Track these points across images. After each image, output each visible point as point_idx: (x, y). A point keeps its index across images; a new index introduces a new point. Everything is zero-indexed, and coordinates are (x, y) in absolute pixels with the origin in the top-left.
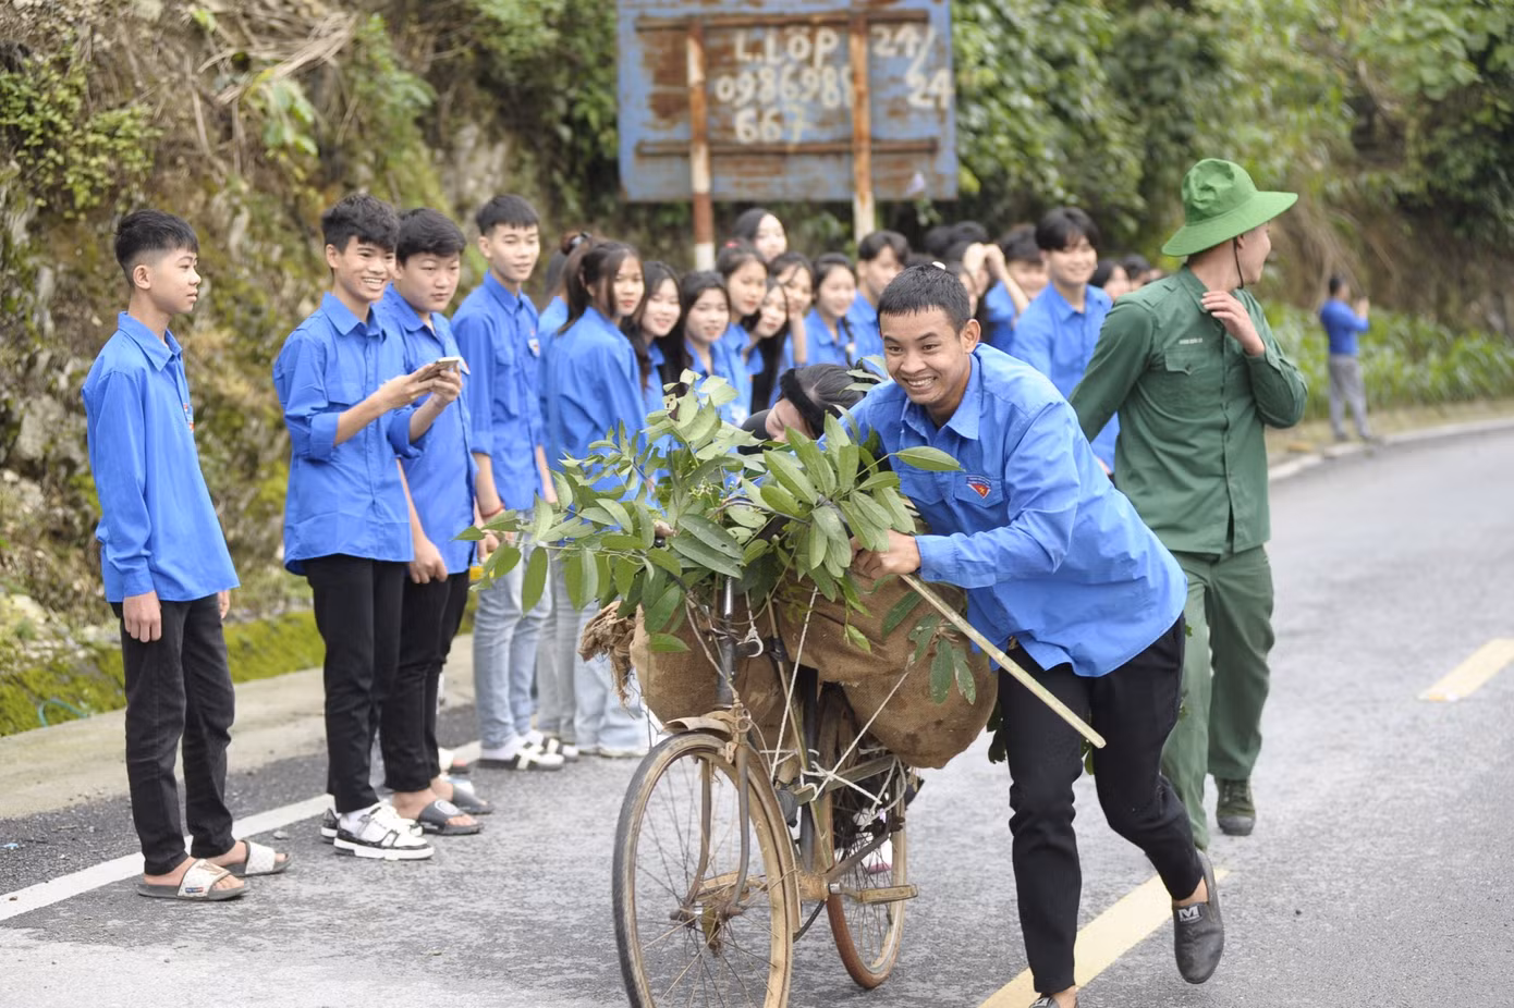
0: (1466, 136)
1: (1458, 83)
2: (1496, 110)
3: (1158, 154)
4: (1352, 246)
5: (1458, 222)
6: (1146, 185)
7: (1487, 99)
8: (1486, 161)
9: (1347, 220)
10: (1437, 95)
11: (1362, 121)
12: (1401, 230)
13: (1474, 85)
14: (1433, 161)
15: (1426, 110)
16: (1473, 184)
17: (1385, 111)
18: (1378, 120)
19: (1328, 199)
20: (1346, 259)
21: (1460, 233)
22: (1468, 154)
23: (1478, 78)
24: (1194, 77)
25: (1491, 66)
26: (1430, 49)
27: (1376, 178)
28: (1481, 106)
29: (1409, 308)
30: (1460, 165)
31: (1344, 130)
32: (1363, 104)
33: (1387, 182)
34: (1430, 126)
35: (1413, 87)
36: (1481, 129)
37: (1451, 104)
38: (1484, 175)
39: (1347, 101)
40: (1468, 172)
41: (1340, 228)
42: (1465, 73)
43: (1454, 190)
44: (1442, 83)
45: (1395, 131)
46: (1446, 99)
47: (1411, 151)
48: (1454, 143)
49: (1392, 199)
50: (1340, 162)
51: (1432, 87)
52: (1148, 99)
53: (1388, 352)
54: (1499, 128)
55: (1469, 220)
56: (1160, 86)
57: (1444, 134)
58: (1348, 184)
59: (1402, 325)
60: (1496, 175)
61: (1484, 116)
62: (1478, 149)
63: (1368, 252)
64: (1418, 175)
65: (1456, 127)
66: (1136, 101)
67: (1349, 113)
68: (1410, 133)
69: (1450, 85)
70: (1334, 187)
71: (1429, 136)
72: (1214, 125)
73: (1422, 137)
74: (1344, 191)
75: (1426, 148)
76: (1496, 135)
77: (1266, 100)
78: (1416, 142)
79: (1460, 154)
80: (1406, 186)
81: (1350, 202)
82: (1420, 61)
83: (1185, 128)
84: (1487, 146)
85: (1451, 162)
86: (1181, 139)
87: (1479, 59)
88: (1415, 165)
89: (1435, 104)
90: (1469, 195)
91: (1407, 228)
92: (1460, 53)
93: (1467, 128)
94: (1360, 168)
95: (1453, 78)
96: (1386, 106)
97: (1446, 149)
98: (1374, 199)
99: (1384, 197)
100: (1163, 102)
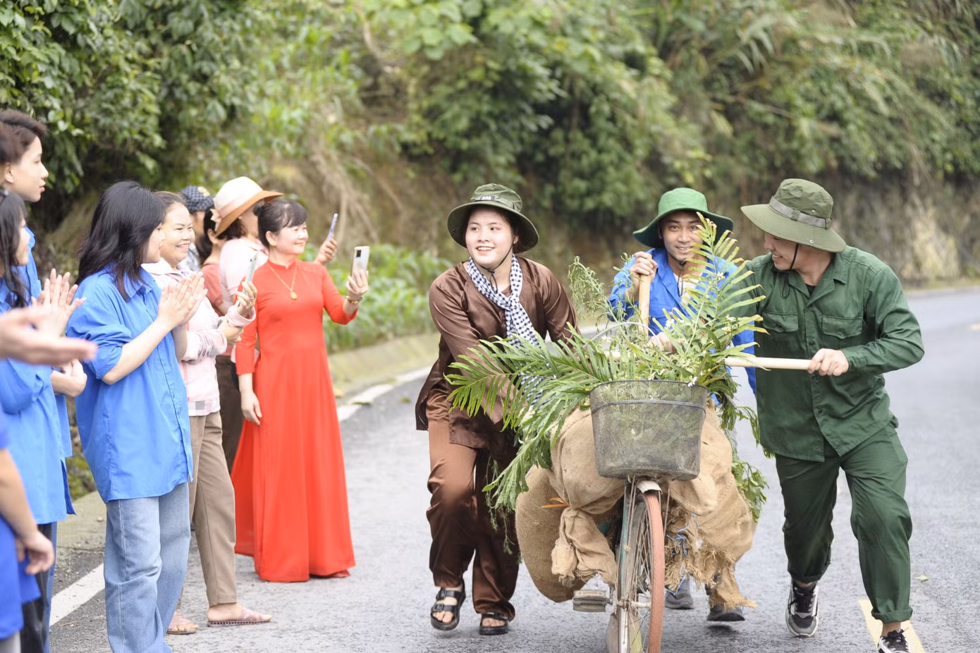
0: (462, 91)
1: (455, 44)
2: (487, 70)
3: (178, 93)
4: (364, 190)
5: (454, 169)
6: (167, 125)
7: (479, 59)
8: (479, 114)
9: (359, 164)
10: (436, 55)
11: (369, 81)
12: (406, 176)
13: (467, 47)
14: (432, 114)
15: (425, 69)
16: (467, 135)
17: (386, 73)
18: (381, 80)
19: (341, 146)
20: (360, 201)
21: (457, 177)
22: (463, 107)
23: (473, 39)
24: (214, 15)
25: (485, 29)
26: (429, 12)
27: (384, 129)
28: (474, 66)
29: (414, 243)
30: (456, 118)
31: (351, 87)
32: (369, 65)
33: (392, 132)
34: (430, 83)
35: (413, 47)
36: (473, 85)
37: (447, 64)
38: (477, 127)
39: (354, 62)
40: (463, 124)
41: (353, 172)
42: (461, 34)
43: (452, 140)
44: (441, 43)
45: (398, 89)
46: (444, 58)
47: (413, 106)
48: (450, 98)
49: (398, 149)
50: (351, 115)
51: (432, 47)
52: (166, 36)
53: (400, 284)
54: (489, 84)
55: (465, 166)
56: (179, 24)
57: (442, 90)
58: (358, 133)
59: (410, 259)
60: (486, 127)
61: (476, 74)
62: (471, 102)
63: (378, 193)
64: (419, 126)
65: (450, 84)
66: (154, 39)
67: (358, 73)
68: (411, 90)
69: (447, 46)
70: (347, 137)
71: (430, 93)
72: (236, 64)
73: (423, 94)
74: (356, 139)
75: (426, 104)
76: (487, 91)
77: (286, 62)
78: (417, 96)
79: (456, 108)
80: (409, 137)
81: (361, 151)
82: (420, 24)
83: (206, 67)
84: (479, 100)
85: (448, 115)
86: (202, 78)
87: (475, 23)
88: (416, 118)
89: (433, 63)
90: (465, 145)
91: (412, 174)
92: (456, 16)
93: (462, 84)
94: (369, 122)
95: (449, 38)
96: (388, 69)
97: (444, 105)
98: (381, 147)
99: (390, 145)
100: (182, 40)
